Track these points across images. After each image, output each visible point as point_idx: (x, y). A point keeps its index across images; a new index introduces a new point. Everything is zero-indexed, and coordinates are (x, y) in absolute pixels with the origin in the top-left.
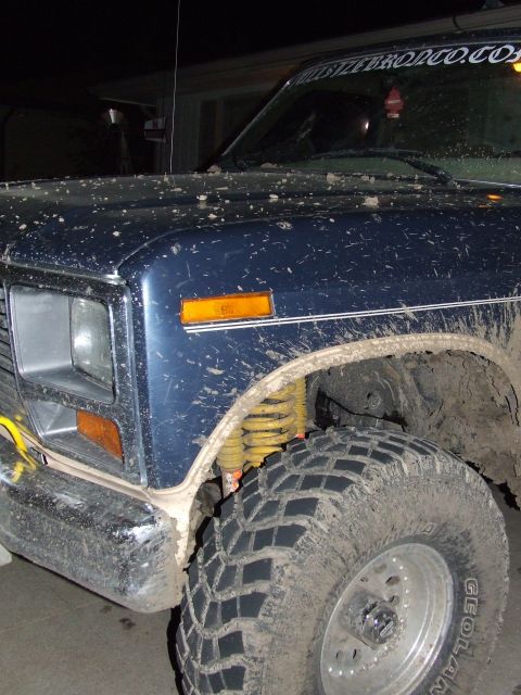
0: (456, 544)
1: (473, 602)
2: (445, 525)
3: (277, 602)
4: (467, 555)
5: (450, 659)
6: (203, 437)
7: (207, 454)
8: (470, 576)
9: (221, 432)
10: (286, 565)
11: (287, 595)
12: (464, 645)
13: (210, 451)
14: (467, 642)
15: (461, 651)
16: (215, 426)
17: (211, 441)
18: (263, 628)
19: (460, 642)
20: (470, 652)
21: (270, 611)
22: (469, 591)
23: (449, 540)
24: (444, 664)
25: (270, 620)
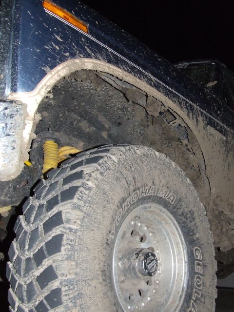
0: (187, 219)
1: (199, 265)
2: (180, 200)
3: (87, 192)
4: (194, 230)
5: (191, 303)
6: (48, 68)
7: (49, 79)
8: (196, 246)
9: (59, 71)
10: (93, 172)
11: (94, 189)
12: (198, 294)
13: (51, 78)
14: (200, 293)
15: (197, 299)
16: (55, 66)
17: (53, 73)
18: (76, 207)
19: (196, 292)
20: (203, 300)
21: (82, 197)
22: (197, 256)
23: (183, 214)
24: (188, 306)
25: (81, 203)
